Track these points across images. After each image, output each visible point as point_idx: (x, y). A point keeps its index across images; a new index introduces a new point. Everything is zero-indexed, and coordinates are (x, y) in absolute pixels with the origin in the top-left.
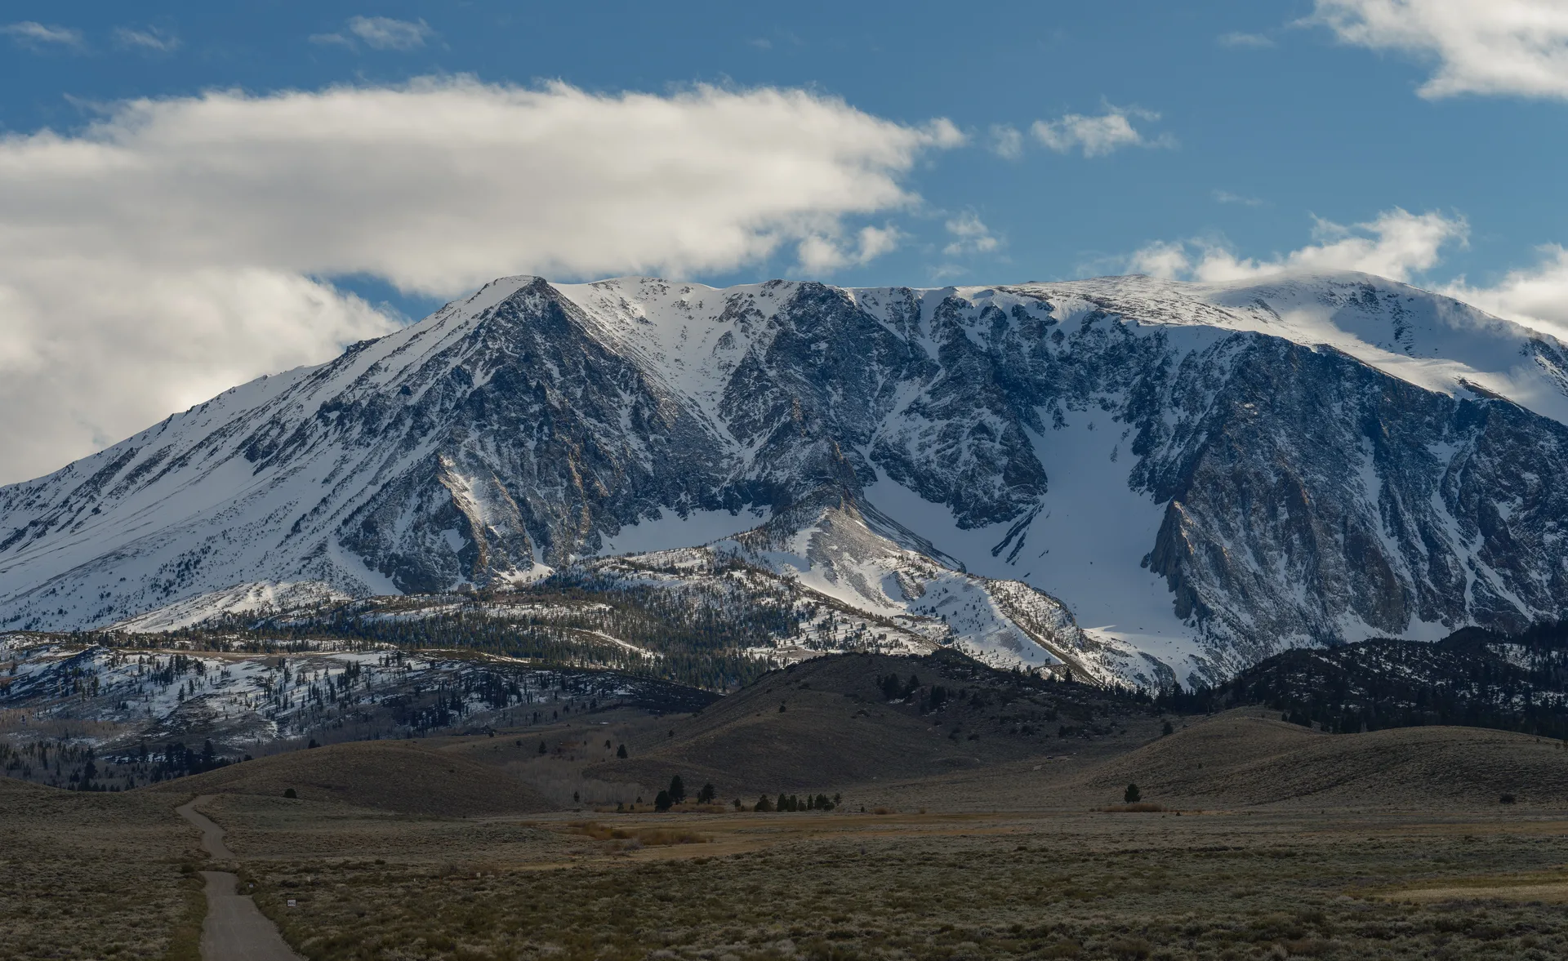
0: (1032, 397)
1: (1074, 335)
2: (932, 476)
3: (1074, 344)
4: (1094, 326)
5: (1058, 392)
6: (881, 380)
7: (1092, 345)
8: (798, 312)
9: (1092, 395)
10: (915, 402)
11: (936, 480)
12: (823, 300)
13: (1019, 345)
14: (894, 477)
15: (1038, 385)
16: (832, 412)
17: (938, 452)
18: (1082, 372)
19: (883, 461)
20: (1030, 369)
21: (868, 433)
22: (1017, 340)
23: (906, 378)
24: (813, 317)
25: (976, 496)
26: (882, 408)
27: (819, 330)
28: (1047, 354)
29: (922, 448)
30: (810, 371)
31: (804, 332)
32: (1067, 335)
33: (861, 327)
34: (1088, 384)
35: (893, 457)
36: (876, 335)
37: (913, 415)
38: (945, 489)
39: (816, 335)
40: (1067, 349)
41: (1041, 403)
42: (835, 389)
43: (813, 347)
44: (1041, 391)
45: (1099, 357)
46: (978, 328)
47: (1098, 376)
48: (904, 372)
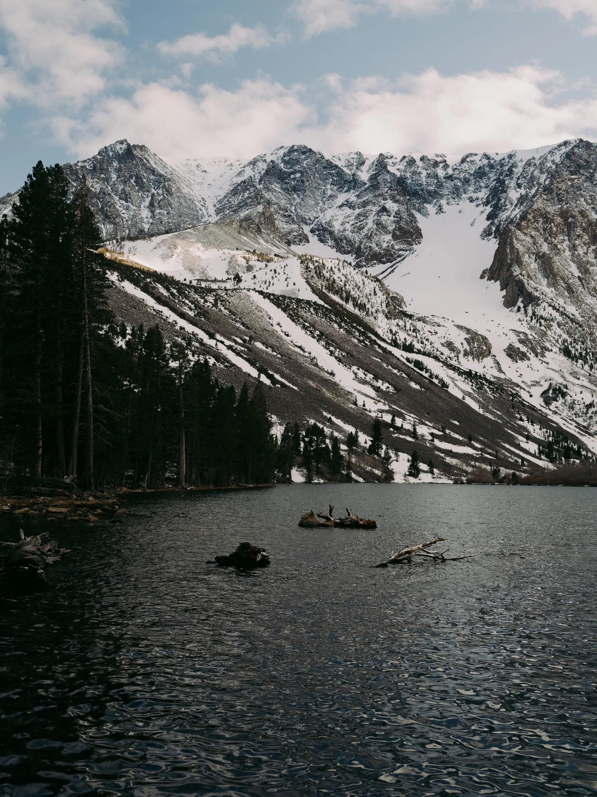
0: (424, 199)
1: (455, 165)
2: (346, 238)
3: (454, 170)
4: (468, 159)
5: (442, 196)
6: (329, 192)
7: (467, 168)
8: (287, 158)
9: (464, 196)
10: (347, 201)
11: (347, 240)
12: (304, 153)
13: (420, 173)
14: (321, 241)
15: (429, 192)
16: (293, 208)
17: (352, 225)
18: (459, 184)
19: (317, 233)
20: (425, 183)
21: (312, 219)
22: (419, 170)
23: (346, 191)
24: (295, 160)
25: (370, 247)
26: (326, 206)
27: (297, 168)
28: (437, 176)
29: (343, 224)
30: (284, 186)
31: (288, 169)
32: (451, 166)
33: (325, 168)
34: (462, 190)
35: (325, 230)
36: (334, 171)
37: (344, 208)
38: (352, 246)
39: (295, 170)
40: (450, 171)
41: (430, 203)
42: (299, 196)
43: (292, 176)
44: (431, 196)
45: (471, 175)
46: (397, 166)
47: (469, 185)
48: (346, 188)
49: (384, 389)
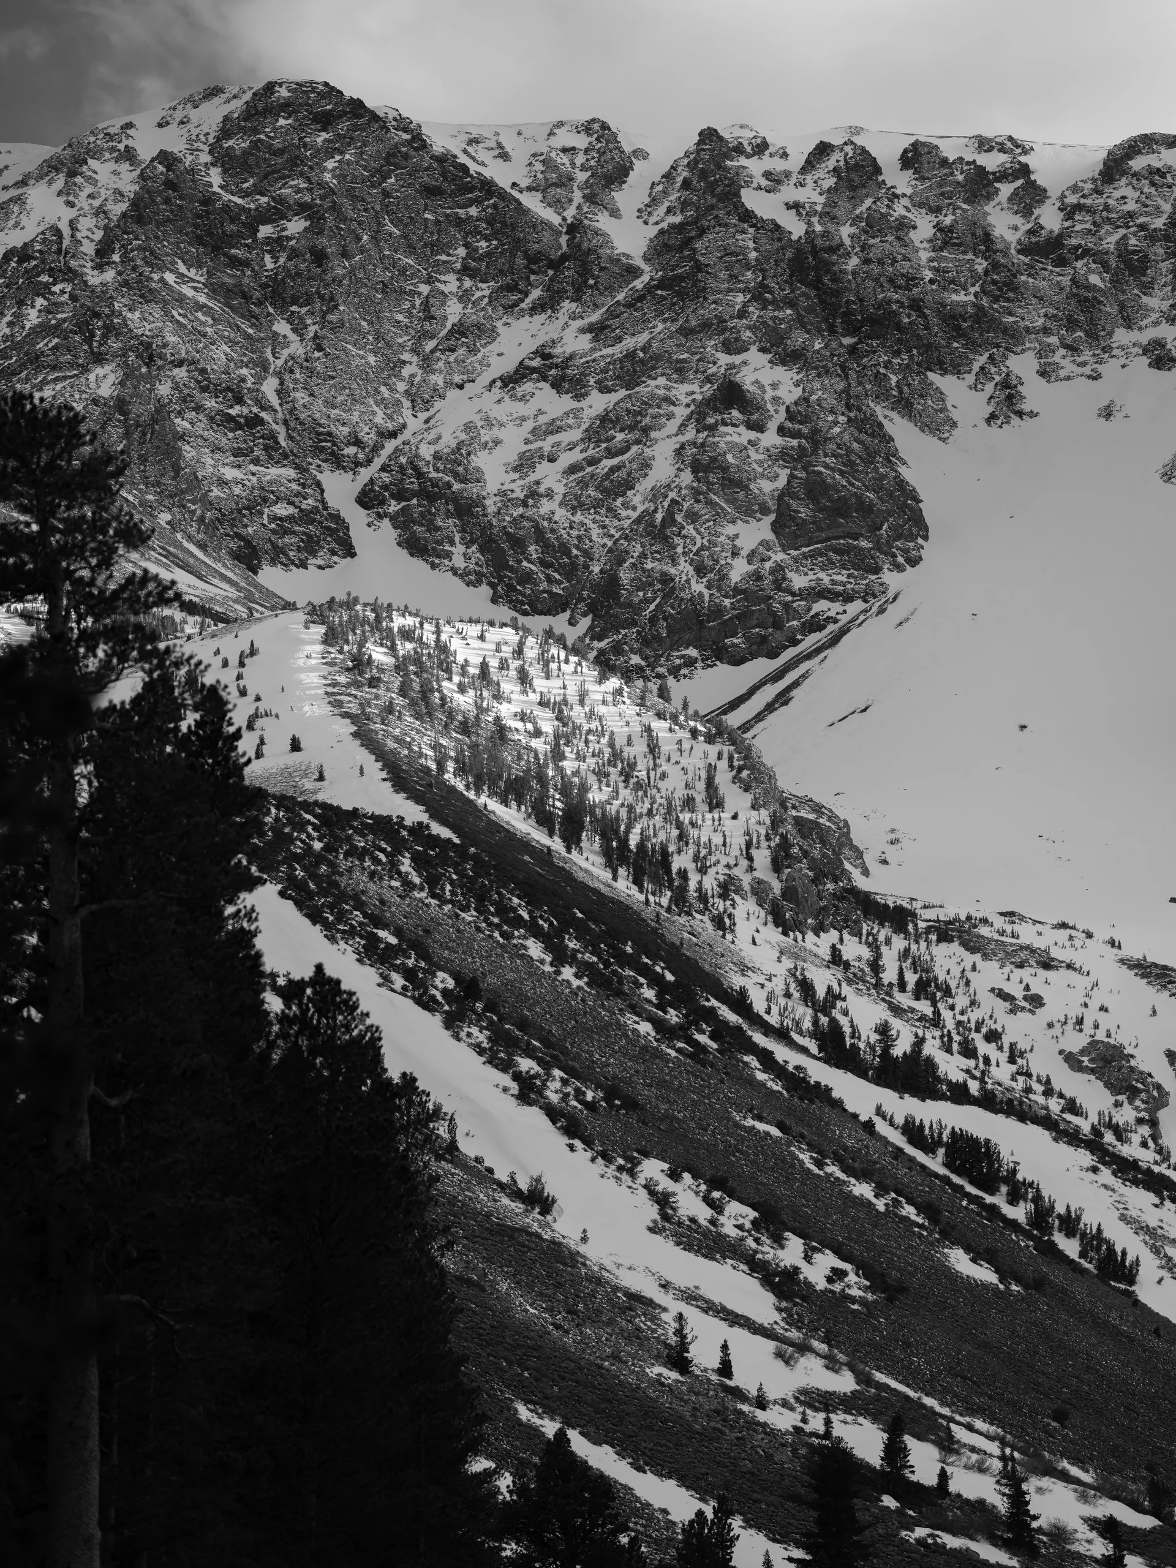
0: (927, 348)
1: (1075, 189)
2: (539, 535)
3: (1070, 212)
4: (1138, 163)
5: (1014, 338)
6: (454, 311)
7: (1131, 206)
8: (238, 144)
9: (1121, 336)
10: (542, 353)
11: (546, 546)
12: (325, 121)
13: (904, 226)
14: (415, 547)
15: (952, 319)
16: (269, 387)
17: (573, 469)
18: (1094, 279)
19: (394, 507)
20: (928, 275)
21: (369, 437)
22: (899, 210)
23: (537, 308)
24: (281, 152)
25: (666, 579)
26: (438, 379)
27: (292, 189)
28: (987, 238)
29: (524, 464)
30: (228, 277)
31: (245, 194)
32: (1054, 192)
33: (430, 192)
34: (1111, 309)
35: (431, 492)
36: (473, 211)
37: (528, 387)
38: (570, 571)
39: (280, 200)
40: (1050, 219)
41: (956, 368)
42: (299, 329)
43: (265, 231)
44: (959, 333)
45: (1152, 237)
46: (789, 192)
47: (1147, 288)
48: (536, 294)
49: (821, 1284)
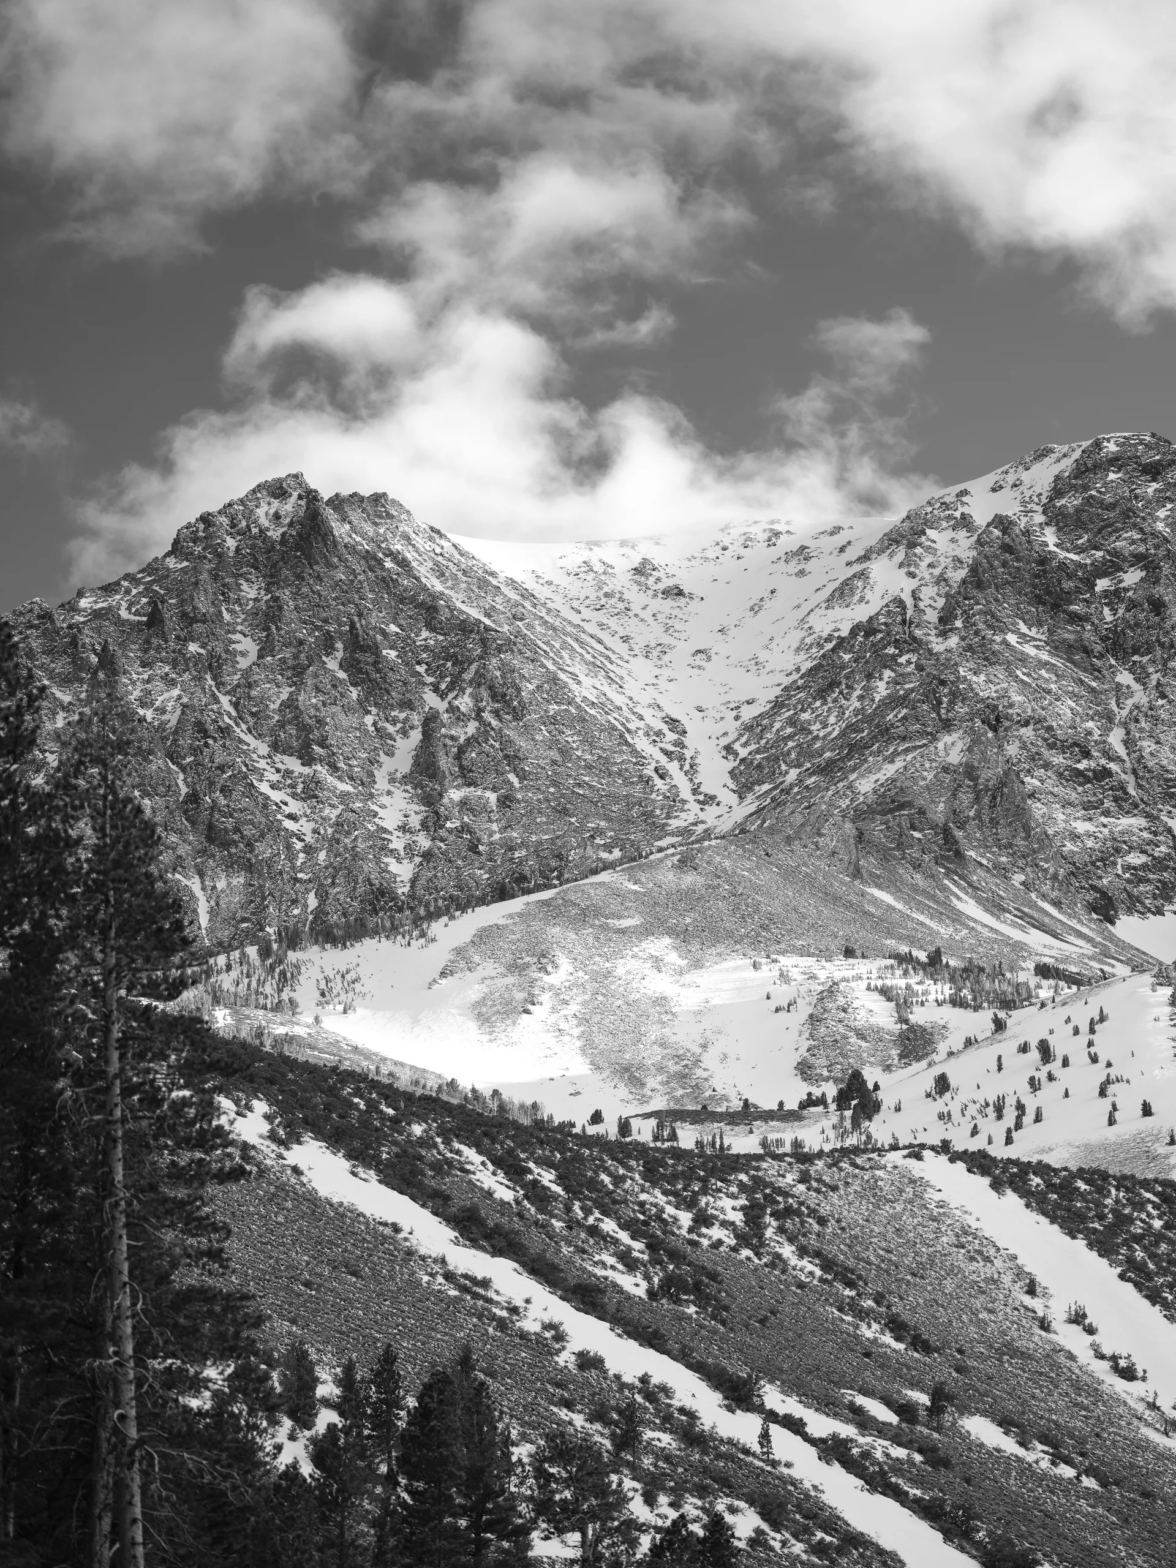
8: (1070, 502)
12: (1154, 471)
16: (1116, 738)
24: (1112, 506)
27: (1125, 542)
30: (1068, 634)
31: (1080, 550)
39: (1115, 553)
42: (1142, 678)
43: (1102, 584)
